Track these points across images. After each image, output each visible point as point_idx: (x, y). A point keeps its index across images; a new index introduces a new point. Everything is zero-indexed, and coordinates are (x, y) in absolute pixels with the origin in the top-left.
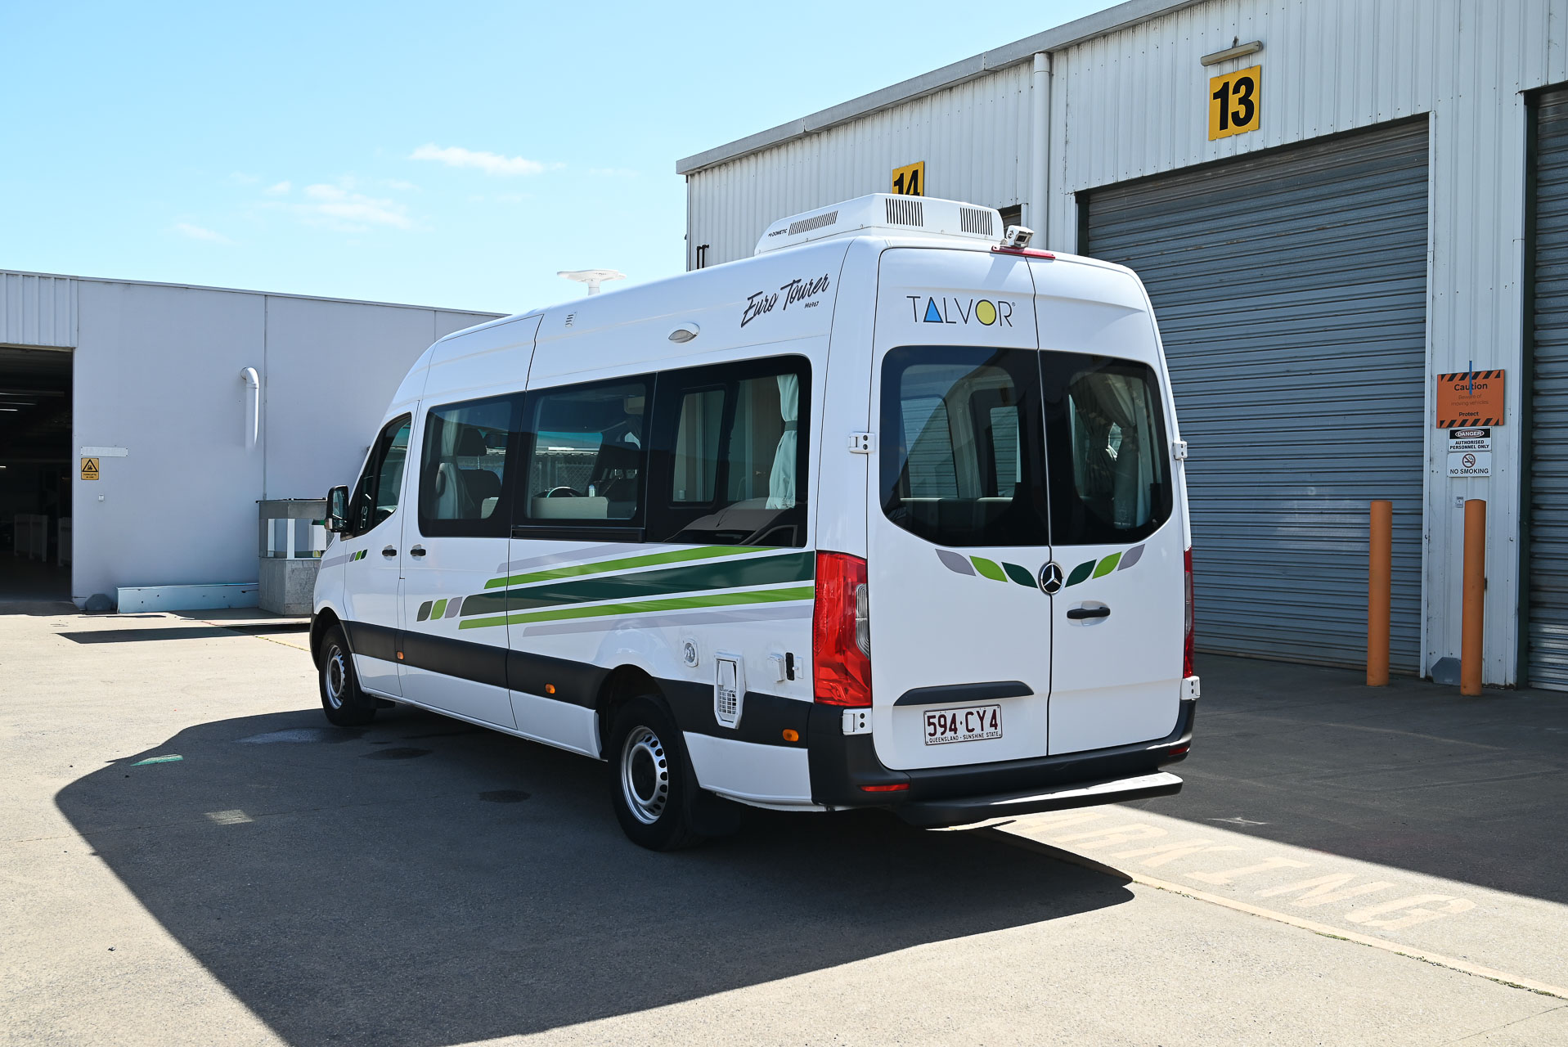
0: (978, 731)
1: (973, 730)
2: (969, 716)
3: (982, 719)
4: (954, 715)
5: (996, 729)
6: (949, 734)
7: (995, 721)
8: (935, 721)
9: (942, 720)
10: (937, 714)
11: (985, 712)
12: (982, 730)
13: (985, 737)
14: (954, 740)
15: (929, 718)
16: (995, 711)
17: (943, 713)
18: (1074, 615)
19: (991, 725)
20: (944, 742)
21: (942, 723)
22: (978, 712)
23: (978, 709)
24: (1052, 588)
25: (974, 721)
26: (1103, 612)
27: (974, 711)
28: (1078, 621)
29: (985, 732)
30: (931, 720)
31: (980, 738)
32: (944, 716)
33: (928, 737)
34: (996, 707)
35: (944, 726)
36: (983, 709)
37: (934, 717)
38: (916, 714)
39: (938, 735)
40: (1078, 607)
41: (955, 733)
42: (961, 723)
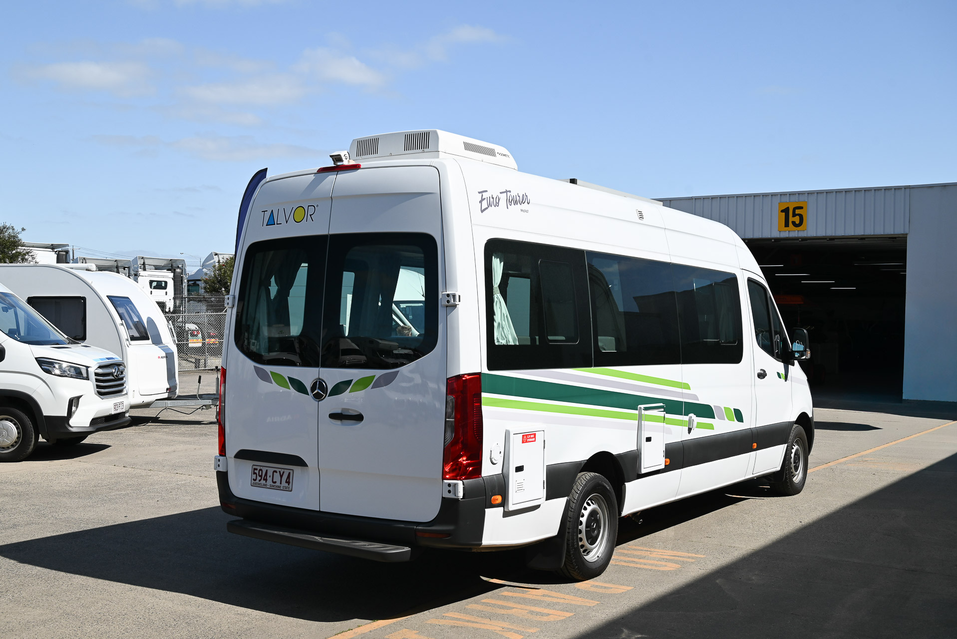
0: (278, 484)
1: (275, 482)
2: (275, 473)
3: (281, 476)
4: (267, 470)
5: (289, 485)
6: (263, 482)
7: (289, 480)
8: (257, 472)
9: (261, 472)
10: (259, 468)
11: (284, 472)
12: (281, 484)
13: (282, 488)
14: (265, 486)
15: (255, 469)
16: (289, 473)
17: (261, 468)
18: (333, 416)
19: (286, 482)
20: (259, 486)
21: (260, 474)
22: (280, 472)
23: (280, 470)
24: (318, 397)
25: (277, 477)
26: (359, 418)
27: (278, 470)
28: (338, 422)
29: (282, 485)
30: (255, 471)
31: (278, 488)
32: (261, 470)
33: (253, 481)
34: (291, 472)
35: (261, 476)
36: (283, 470)
37: (257, 469)
38: (248, 466)
39: (257, 481)
40: (339, 411)
41: (266, 482)
42: (270, 476)
